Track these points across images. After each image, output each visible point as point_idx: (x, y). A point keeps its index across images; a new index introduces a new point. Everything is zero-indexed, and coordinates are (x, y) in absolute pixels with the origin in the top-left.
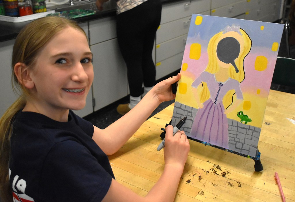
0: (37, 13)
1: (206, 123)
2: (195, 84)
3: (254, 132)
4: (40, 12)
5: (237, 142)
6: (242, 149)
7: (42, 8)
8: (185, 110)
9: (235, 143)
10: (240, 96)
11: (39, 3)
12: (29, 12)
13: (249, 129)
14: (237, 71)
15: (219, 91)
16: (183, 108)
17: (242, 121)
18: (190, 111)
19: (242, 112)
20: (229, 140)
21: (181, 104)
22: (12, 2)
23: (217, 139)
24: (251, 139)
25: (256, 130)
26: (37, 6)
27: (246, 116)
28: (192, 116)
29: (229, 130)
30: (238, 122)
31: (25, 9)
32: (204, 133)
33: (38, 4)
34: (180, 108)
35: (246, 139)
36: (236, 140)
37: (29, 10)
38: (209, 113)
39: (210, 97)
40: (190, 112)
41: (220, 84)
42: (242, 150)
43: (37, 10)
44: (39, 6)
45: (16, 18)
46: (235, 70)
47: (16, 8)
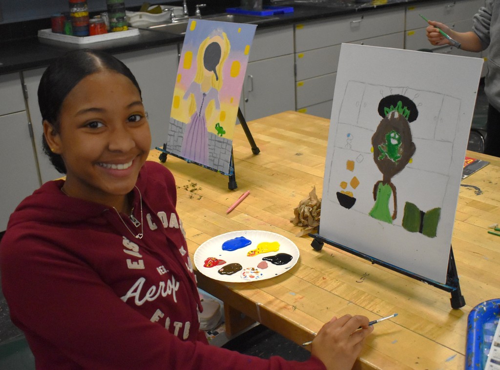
0: (114, 32)
1: (193, 138)
2: (186, 97)
3: (228, 145)
4: (117, 31)
5: (215, 157)
6: (218, 165)
7: (121, 26)
8: (177, 127)
9: (213, 159)
10: (218, 106)
11: (117, 19)
12: (101, 31)
13: (224, 142)
14: (217, 79)
15: (203, 102)
16: (176, 124)
17: (218, 133)
18: (181, 126)
19: (219, 124)
20: (210, 156)
21: (175, 120)
22: (80, 17)
23: (200, 157)
24: (225, 153)
25: (229, 143)
26: (114, 23)
27: (222, 128)
28: (182, 133)
29: (209, 145)
30: (215, 135)
31: (95, 26)
32: (191, 150)
33: (115, 20)
34: (174, 124)
35: (221, 154)
36: (214, 155)
37: (100, 28)
38: (194, 128)
39: (196, 110)
40: (181, 128)
41: (204, 95)
42: (219, 167)
43: (114, 29)
44: (116, 23)
45: (82, 38)
46: (215, 77)
47: (86, 25)
